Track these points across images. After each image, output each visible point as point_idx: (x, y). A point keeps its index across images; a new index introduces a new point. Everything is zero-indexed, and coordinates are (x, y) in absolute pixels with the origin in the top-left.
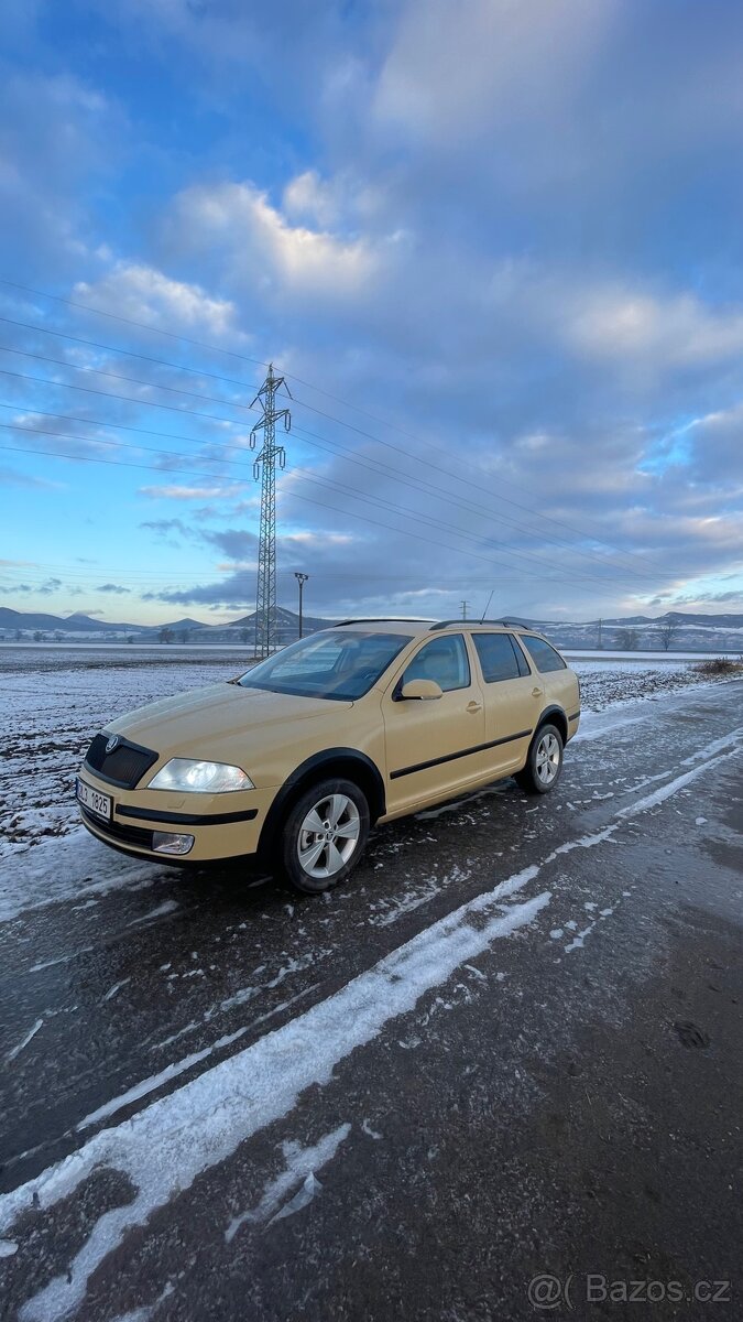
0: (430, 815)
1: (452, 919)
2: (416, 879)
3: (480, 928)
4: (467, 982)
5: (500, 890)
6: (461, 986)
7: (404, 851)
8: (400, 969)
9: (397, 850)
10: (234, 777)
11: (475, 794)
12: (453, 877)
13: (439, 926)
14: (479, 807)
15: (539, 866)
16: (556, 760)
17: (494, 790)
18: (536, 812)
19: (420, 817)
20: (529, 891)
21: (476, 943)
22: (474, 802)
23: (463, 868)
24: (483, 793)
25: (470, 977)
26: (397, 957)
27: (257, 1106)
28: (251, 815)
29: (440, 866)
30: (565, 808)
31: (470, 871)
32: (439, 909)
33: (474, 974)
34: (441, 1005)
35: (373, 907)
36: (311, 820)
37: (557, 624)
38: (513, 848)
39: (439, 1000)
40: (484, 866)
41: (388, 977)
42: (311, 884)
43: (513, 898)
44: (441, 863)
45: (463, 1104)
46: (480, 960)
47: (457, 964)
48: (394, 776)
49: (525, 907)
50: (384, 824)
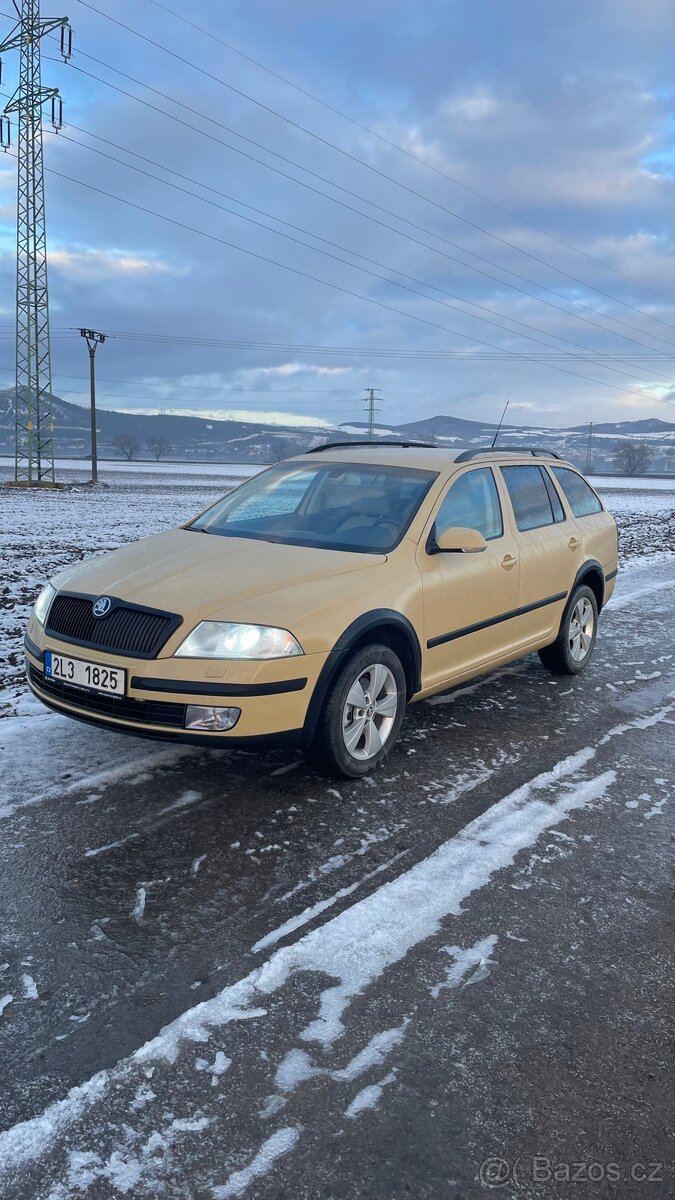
0: (443, 699)
1: (520, 794)
2: (460, 763)
3: (552, 802)
4: (556, 843)
5: (562, 768)
6: (551, 846)
7: (432, 736)
8: (484, 835)
9: (423, 736)
10: (278, 641)
11: (488, 675)
12: (502, 760)
13: (509, 800)
14: (500, 690)
15: (593, 747)
16: (589, 632)
17: (511, 671)
18: (572, 694)
19: (434, 702)
20: (591, 770)
21: (553, 815)
22: (492, 685)
23: (510, 751)
24: (498, 675)
25: (558, 839)
26: (476, 827)
27: (408, 928)
28: (298, 684)
29: (482, 750)
30: (606, 690)
31: (518, 754)
32: (501, 787)
33: (561, 838)
34: (537, 861)
35: (427, 789)
36: (355, 694)
37: (520, 430)
38: (558, 731)
39: (535, 856)
40: (531, 750)
41: (477, 842)
42: (354, 766)
43: (576, 777)
44: (480, 744)
45: (588, 919)
46: (562, 826)
47: (540, 831)
48: (431, 644)
49: (592, 783)
50: (420, 701)
